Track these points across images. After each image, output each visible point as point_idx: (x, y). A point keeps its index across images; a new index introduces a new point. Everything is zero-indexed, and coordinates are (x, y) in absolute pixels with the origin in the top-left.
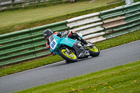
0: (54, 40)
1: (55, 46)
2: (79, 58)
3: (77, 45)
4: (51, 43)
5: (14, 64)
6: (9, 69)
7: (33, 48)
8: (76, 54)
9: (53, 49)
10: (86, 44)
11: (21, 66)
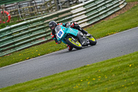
0: (61, 30)
1: (62, 35)
2: (83, 46)
3: (80, 35)
4: (58, 33)
9: (60, 38)
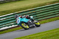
1: (19, 22)
3: (29, 22)
4: (18, 21)
5: (47, 19)
6: (45, 21)
7: (55, 12)
8: (28, 26)
9: (18, 23)
10: (34, 21)
11: (49, 20)
